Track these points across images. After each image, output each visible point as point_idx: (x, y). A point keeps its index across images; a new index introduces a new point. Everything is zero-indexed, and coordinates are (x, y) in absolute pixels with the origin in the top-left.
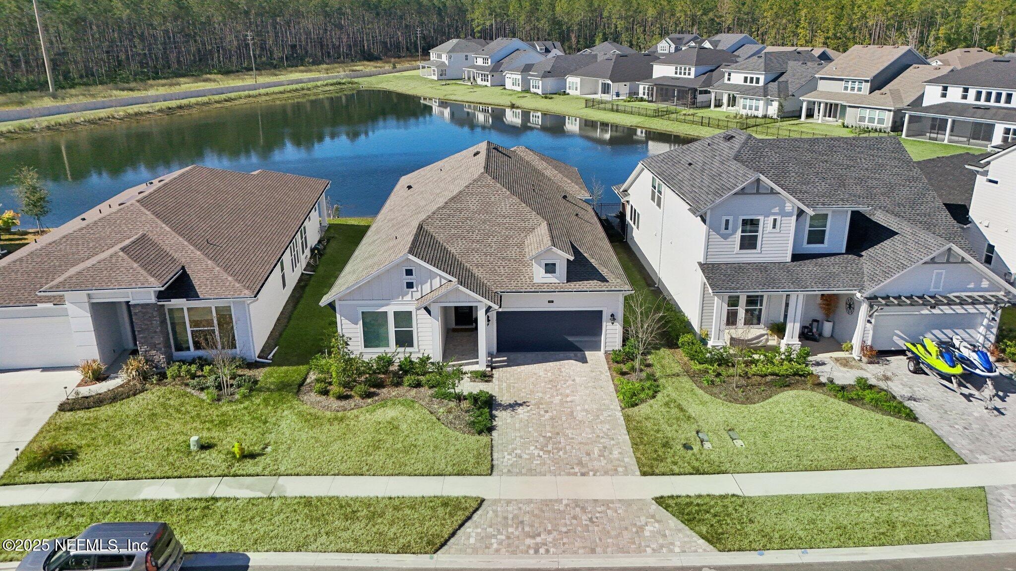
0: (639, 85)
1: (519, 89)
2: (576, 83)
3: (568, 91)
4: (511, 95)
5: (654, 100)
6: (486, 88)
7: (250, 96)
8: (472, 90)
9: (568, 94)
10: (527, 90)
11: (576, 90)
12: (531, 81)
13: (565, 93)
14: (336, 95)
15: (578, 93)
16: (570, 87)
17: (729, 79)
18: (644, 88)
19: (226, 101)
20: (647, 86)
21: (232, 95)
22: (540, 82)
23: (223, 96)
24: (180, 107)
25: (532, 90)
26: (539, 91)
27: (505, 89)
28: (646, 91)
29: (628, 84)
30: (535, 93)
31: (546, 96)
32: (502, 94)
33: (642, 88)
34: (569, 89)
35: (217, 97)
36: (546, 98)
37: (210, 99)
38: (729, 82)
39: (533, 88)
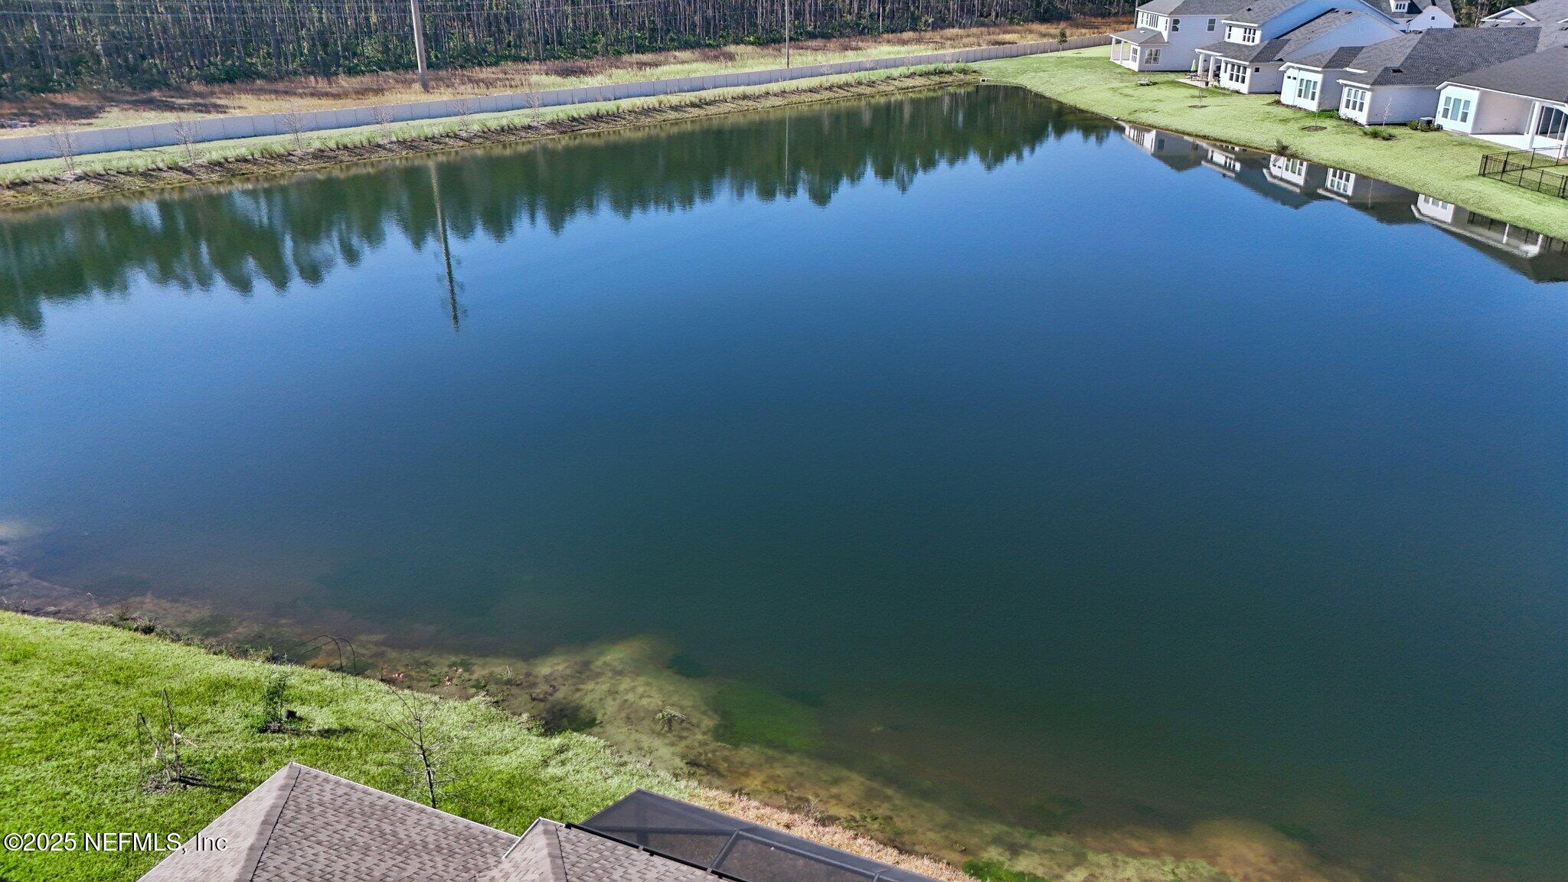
1: (1312, 106)
2: (1467, 103)
3: (1439, 120)
4: (1285, 121)
6: (1235, 98)
7: (745, 97)
8: (1196, 102)
9: (1439, 128)
10: (1329, 111)
11: (1464, 119)
12: (1346, 90)
13: (1429, 126)
14: (931, 94)
15: (1467, 127)
16: (1446, 111)
19: (693, 105)
21: (708, 94)
22: (1368, 95)
23: (690, 97)
24: (597, 118)
25: (1344, 112)
26: (1362, 117)
27: (1278, 102)
30: (1349, 121)
31: (1378, 131)
32: (1267, 117)
34: (1445, 115)
35: (674, 99)
36: (1375, 135)
37: (660, 103)
39: (1347, 107)
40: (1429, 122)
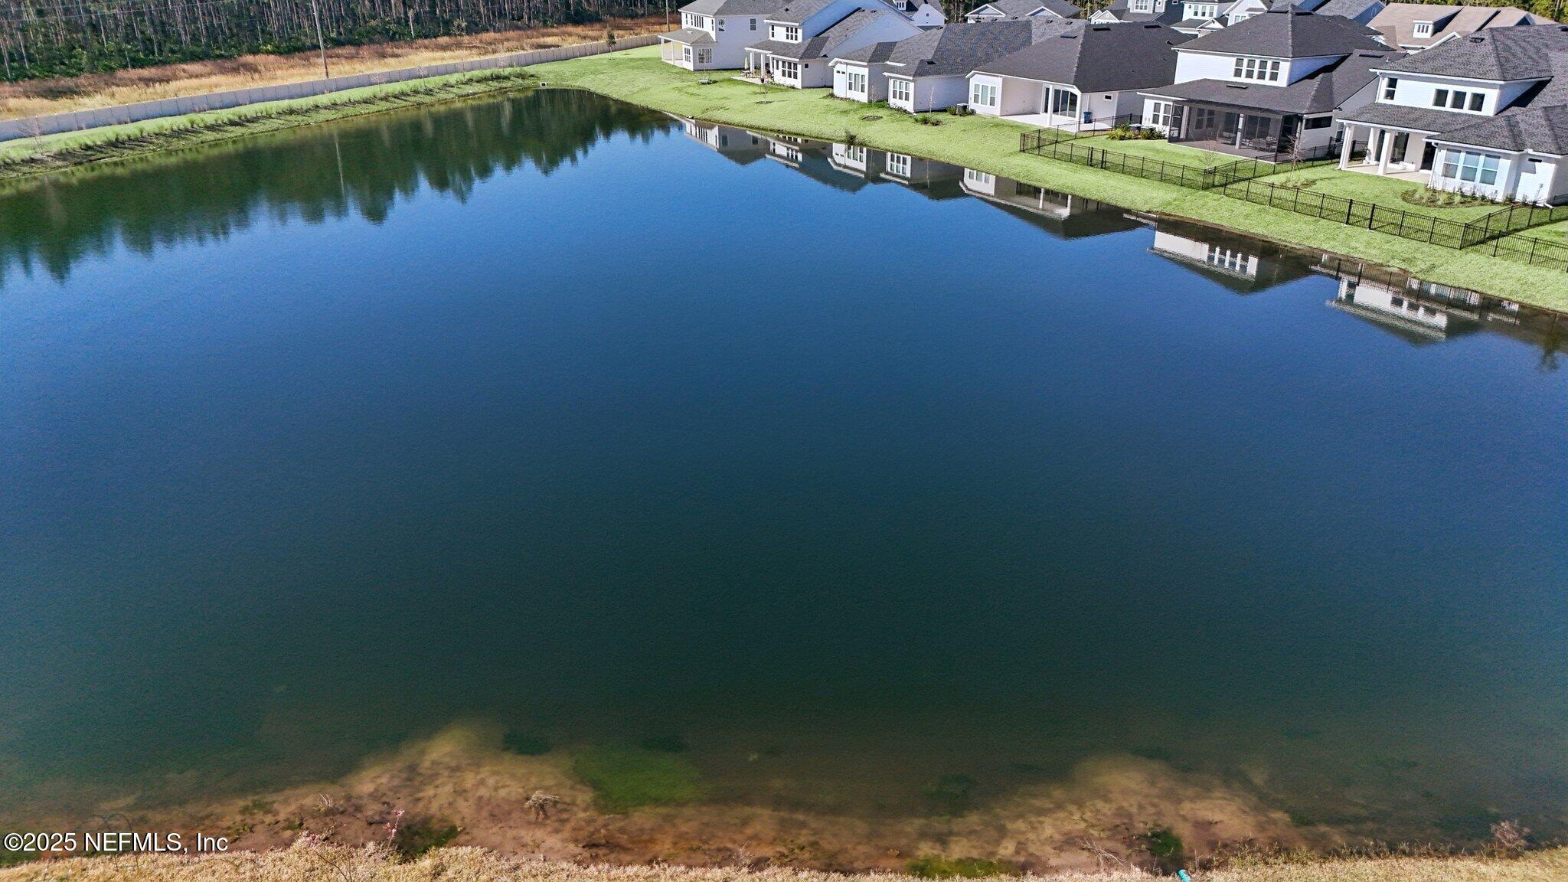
0: (1144, 98)
1: (863, 98)
2: (992, 89)
3: (972, 105)
4: (845, 112)
5: (1182, 136)
6: (792, 93)
7: (291, 112)
8: (761, 98)
9: (973, 113)
10: (882, 102)
11: (992, 103)
12: (891, 82)
13: (965, 111)
15: (996, 110)
16: (976, 97)
17: (1390, 95)
18: (1157, 107)
19: (233, 123)
20: (1163, 103)
21: (248, 110)
22: (911, 85)
23: (226, 114)
24: (116, 144)
25: (893, 102)
26: (909, 106)
27: (832, 95)
28: (1161, 114)
29: (1115, 95)
30: (899, 110)
31: (926, 116)
32: (828, 110)
33: (1152, 108)
34: (976, 101)
35: (210, 118)
36: (925, 122)
37: (192, 123)
38: (1389, 102)
39: (894, 97)
40: (965, 108)
